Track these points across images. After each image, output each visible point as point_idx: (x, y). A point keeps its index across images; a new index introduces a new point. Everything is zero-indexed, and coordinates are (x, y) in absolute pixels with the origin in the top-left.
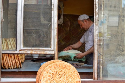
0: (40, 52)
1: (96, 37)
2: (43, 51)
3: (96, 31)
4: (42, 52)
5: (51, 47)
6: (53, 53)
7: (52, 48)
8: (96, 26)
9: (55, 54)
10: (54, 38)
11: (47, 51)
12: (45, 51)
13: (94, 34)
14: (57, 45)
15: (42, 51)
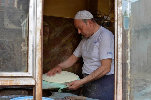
0: (2, 82)
1: (119, 48)
2: (11, 79)
3: (119, 36)
4: (7, 81)
5: (27, 71)
6: (33, 83)
7: (30, 73)
8: (119, 27)
9: (36, 86)
10: (33, 51)
11: (19, 79)
12: (14, 79)
13: (116, 44)
14: (40, 66)
15: (7, 79)
